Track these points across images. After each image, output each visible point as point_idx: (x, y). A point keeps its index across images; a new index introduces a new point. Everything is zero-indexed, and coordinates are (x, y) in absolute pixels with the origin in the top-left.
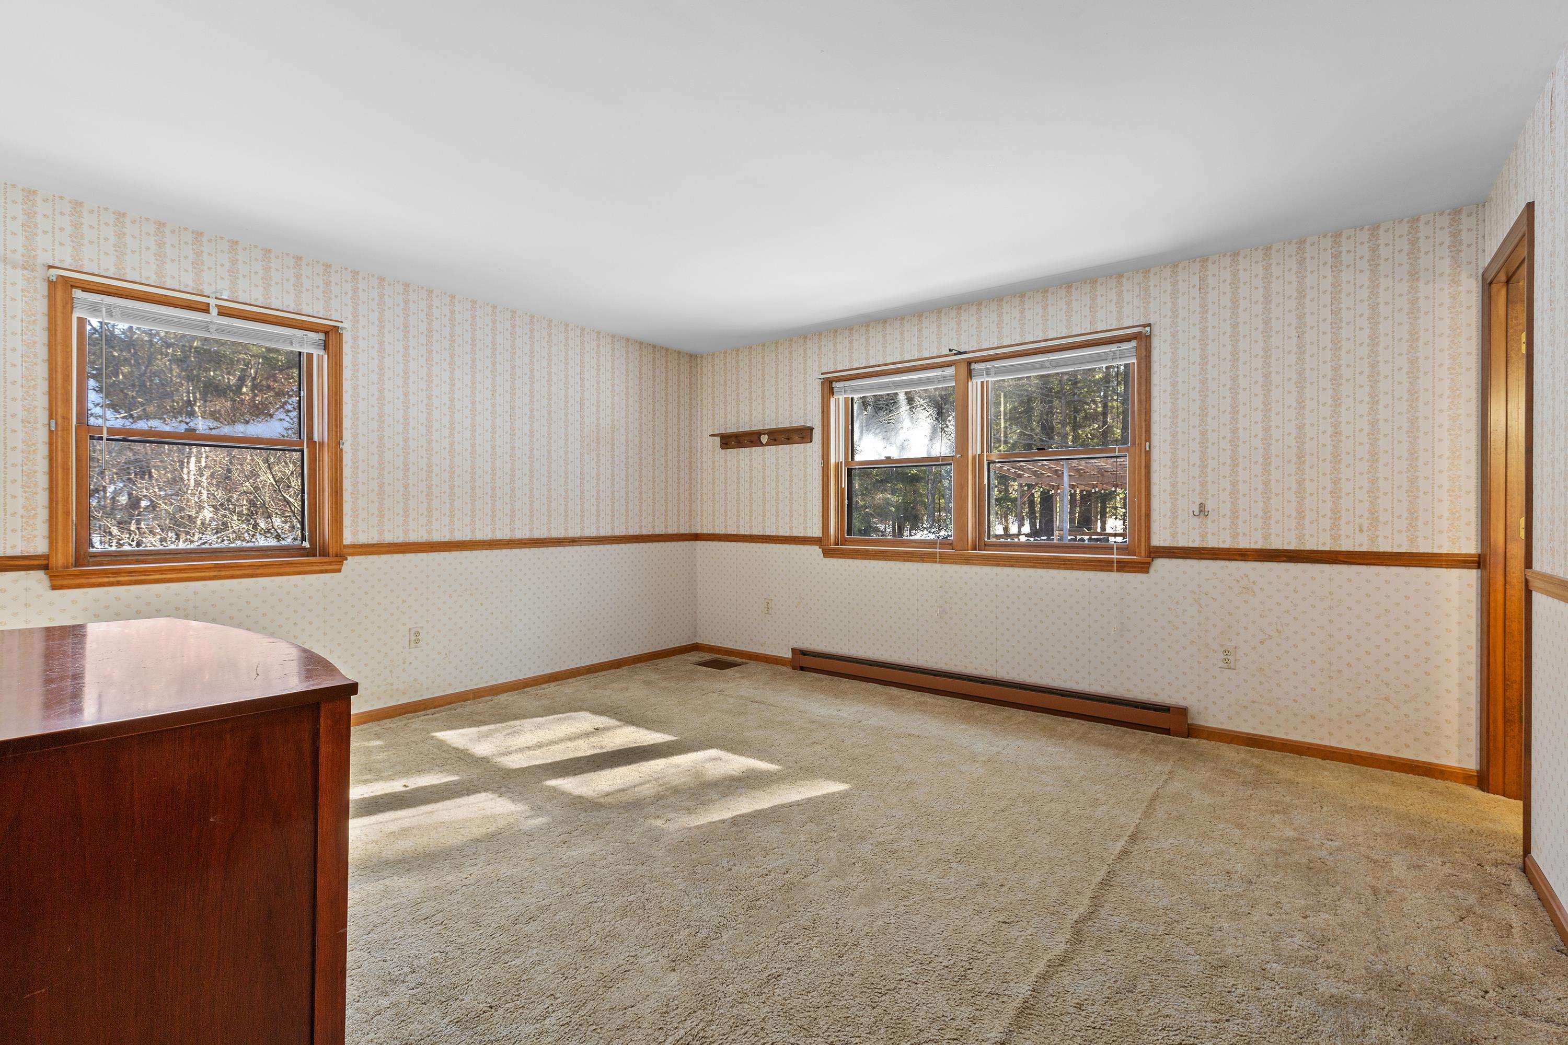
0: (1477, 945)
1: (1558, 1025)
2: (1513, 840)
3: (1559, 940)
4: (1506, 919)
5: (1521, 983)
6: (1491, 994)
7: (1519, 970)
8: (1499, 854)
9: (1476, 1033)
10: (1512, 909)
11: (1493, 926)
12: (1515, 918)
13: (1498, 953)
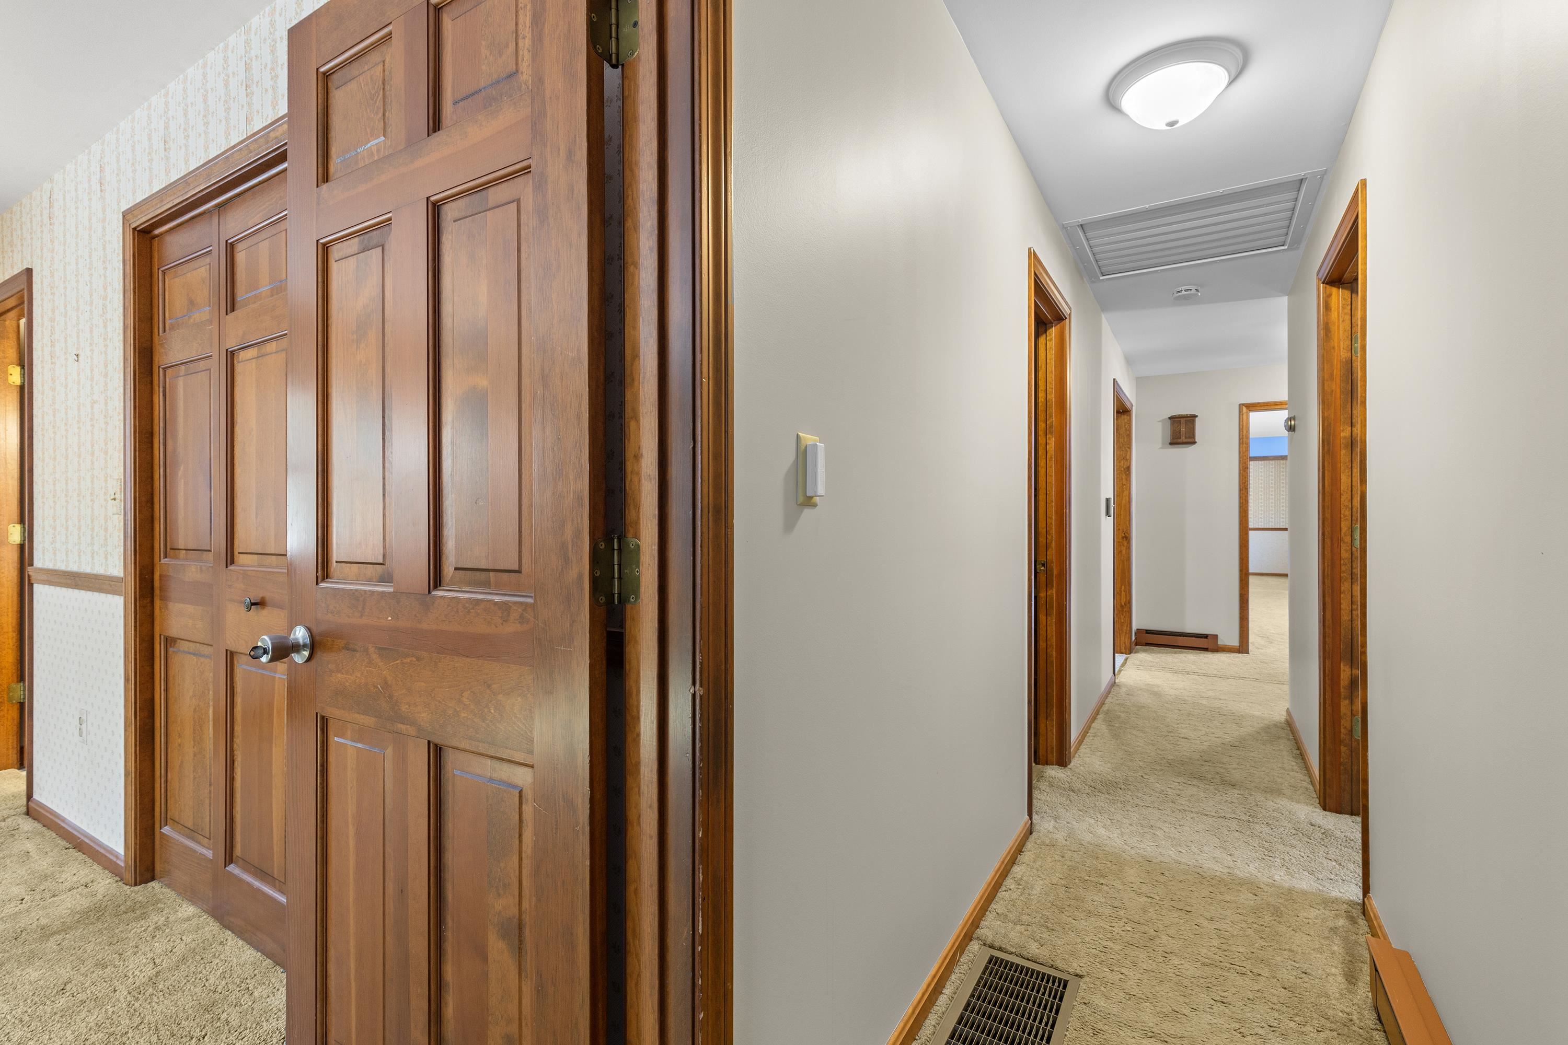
0: (6, 876)
1: (78, 888)
2: (13, 798)
3: (65, 842)
4: (23, 850)
5: (47, 880)
6: (27, 898)
7: (43, 874)
8: (5, 812)
9: (23, 926)
10: (26, 842)
11: (15, 859)
12: (29, 846)
13: (24, 872)
